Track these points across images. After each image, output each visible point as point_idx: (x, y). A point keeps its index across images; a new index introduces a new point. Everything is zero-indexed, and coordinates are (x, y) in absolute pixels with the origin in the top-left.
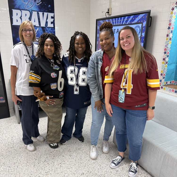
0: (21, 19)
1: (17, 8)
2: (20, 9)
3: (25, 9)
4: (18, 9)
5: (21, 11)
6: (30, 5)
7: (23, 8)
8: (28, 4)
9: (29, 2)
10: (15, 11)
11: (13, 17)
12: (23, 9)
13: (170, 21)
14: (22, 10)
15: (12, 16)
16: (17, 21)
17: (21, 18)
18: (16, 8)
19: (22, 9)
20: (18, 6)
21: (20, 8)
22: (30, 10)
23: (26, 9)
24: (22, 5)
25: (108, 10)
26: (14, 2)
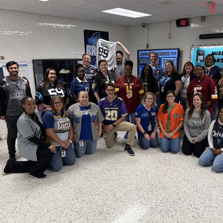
0: (91, 51)
4: (90, 44)
5: (91, 46)
7: (92, 44)
9: (95, 39)
10: (88, 46)
13: (190, 54)
15: (86, 49)
18: (88, 44)
24: (92, 42)
25: (147, 45)
26: (87, 40)
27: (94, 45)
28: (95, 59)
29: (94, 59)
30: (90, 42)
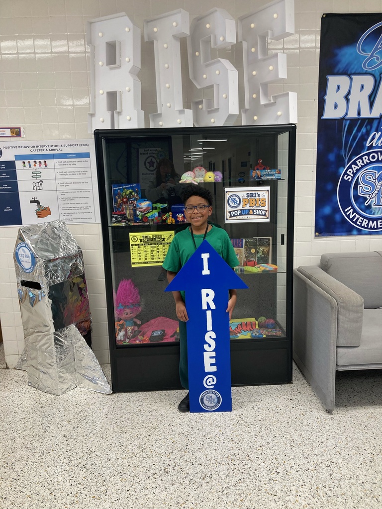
0: (348, 100)
1: (341, 71)
2: (349, 73)
3: (361, 72)
4: (344, 73)
5: (351, 79)
6: (378, 59)
7: (356, 70)
8: (372, 56)
9: (376, 49)
10: (333, 81)
11: (326, 97)
12: (357, 72)
14: (355, 74)
15: (325, 94)
16: (336, 107)
17: (347, 98)
18: (338, 71)
19: (353, 72)
20: (345, 65)
21: (348, 70)
22: (377, 71)
23: (364, 72)
24: (355, 62)
26: (336, 55)
27: (366, 73)
28: (364, 130)
29: (359, 130)
30: (349, 65)
